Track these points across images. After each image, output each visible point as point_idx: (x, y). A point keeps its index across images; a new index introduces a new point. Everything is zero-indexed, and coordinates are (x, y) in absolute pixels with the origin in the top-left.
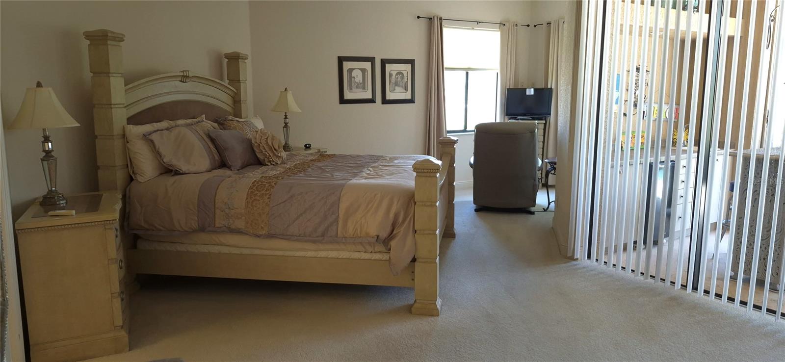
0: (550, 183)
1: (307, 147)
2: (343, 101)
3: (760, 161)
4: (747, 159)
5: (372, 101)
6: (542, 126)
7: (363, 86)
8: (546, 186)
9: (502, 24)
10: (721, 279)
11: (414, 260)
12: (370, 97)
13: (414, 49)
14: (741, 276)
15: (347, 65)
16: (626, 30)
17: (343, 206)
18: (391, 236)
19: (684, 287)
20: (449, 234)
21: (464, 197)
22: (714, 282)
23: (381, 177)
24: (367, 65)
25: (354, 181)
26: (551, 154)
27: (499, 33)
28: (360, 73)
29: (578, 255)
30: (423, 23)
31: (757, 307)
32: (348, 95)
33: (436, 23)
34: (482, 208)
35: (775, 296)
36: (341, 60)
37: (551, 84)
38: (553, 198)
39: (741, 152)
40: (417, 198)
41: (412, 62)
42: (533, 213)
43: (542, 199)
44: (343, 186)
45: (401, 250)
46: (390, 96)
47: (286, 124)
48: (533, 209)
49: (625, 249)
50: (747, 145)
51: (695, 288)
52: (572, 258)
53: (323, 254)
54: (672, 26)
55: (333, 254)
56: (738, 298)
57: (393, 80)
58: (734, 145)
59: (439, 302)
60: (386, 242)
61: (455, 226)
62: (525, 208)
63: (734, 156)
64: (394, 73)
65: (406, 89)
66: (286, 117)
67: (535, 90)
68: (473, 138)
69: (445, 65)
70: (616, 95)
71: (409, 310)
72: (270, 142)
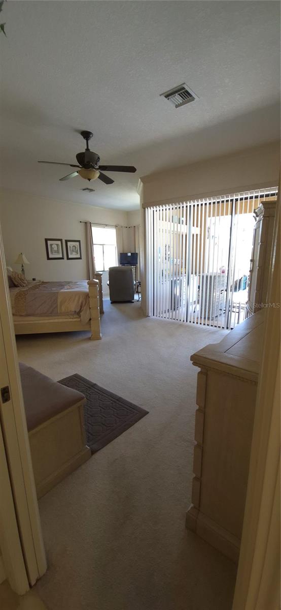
0: (139, 291)
1: (34, 280)
2: (49, 258)
3: (207, 277)
4: (203, 277)
5: (62, 258)
6: (135, 268)
7: (58, 252)
8: (138, 292)
9: (116, 226)
10: (198, 318)
11: (90, 319)
12: (61, 257)
13: (80, 236)
14: (203, 317)
15: (49, 243)
16: (161, 230)
17: (59, 301)
18: (80, 311)
19: (184, 321)
20: (102, 312)
21: (107, 299)
22: (196, 319)
23: (73, 289)
24: (59, 243)
25: (62, 291)
26: (139, 279)
27: (115, 230)
28: (56, 246)
29: (150, 315)
30: (83, 224)
31: (208, 325)
32: (51, 256)
33: (88, 225)
34: (114, 302)
35: (213, 322)
36: (46, 240)
37: (137, 251)
38: (140, 296)
39: (201, 274)
40: (90, 295)
41: (79, 241)
42: (133, 302)
43: (136, 297)
44: (58, 293)
45: (85, 316)
46: (70, 256)
47: (23, 269)
48: (133, 301)
49: (165, 312)
50: (203, 272)
51: (187, 321)
52: (148, 316)
53: (52, 321)
54: (176, 229)
55: (56, 321)
56: (203, 323)
57: (71, 249)
58: (199, 273)
59: (101, 335)
60: (78, 313)
61: (104, 310)
62: (130, 301)
63: (199, 276)
64: (72, 246)
65: (78, 253)
66: (22, 266)
67: (131, 254)
68: (108, 274)
69: (94, 243)
70: (159, 255)
71: (90, 339)
72: (19, 276)
